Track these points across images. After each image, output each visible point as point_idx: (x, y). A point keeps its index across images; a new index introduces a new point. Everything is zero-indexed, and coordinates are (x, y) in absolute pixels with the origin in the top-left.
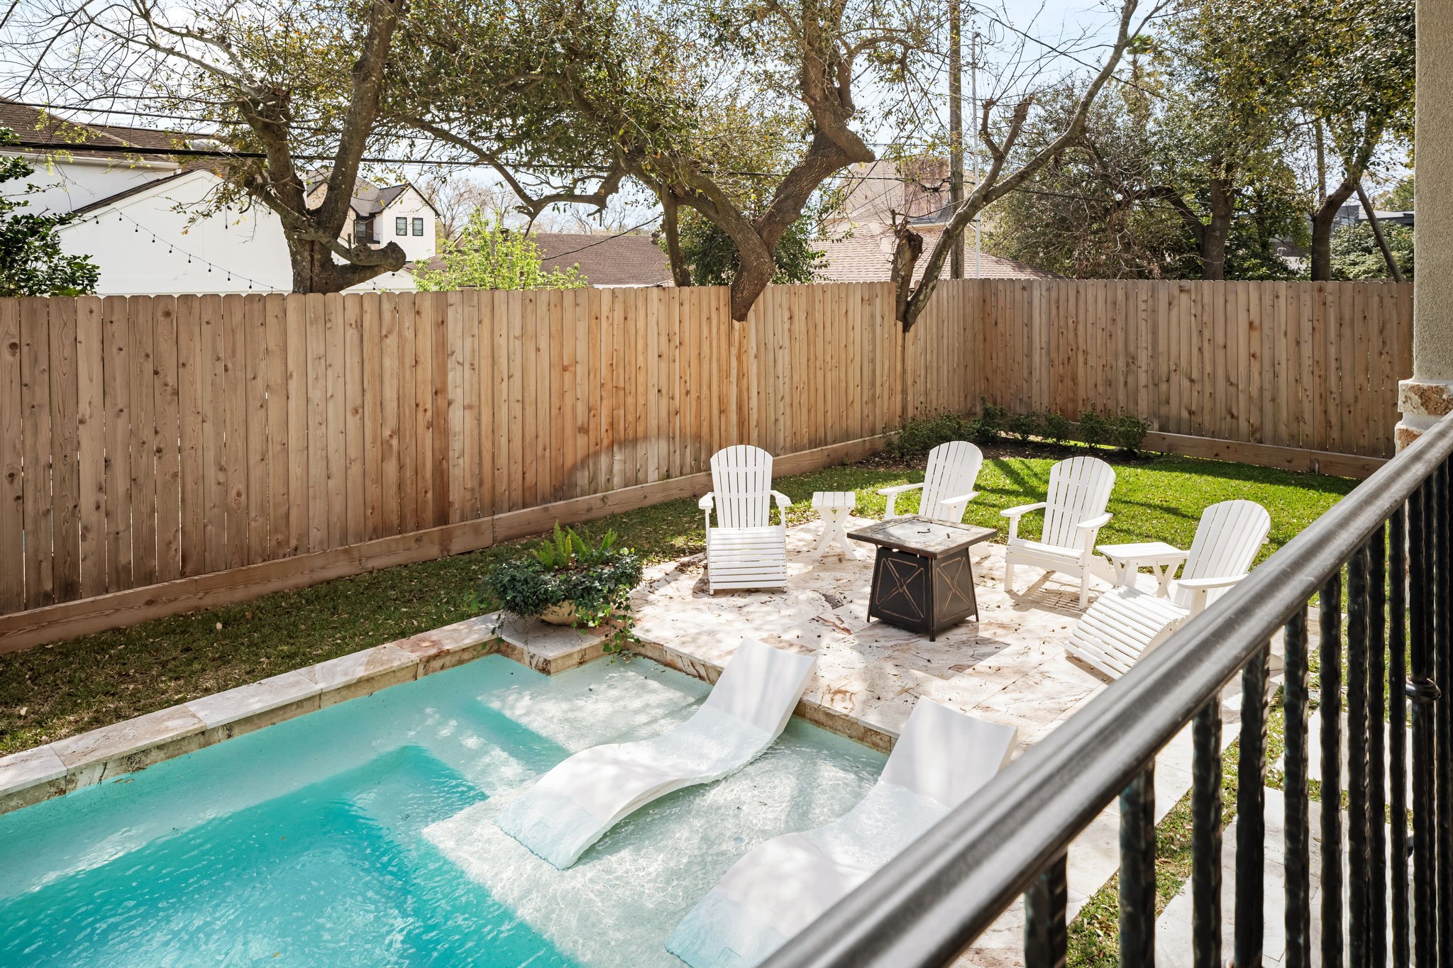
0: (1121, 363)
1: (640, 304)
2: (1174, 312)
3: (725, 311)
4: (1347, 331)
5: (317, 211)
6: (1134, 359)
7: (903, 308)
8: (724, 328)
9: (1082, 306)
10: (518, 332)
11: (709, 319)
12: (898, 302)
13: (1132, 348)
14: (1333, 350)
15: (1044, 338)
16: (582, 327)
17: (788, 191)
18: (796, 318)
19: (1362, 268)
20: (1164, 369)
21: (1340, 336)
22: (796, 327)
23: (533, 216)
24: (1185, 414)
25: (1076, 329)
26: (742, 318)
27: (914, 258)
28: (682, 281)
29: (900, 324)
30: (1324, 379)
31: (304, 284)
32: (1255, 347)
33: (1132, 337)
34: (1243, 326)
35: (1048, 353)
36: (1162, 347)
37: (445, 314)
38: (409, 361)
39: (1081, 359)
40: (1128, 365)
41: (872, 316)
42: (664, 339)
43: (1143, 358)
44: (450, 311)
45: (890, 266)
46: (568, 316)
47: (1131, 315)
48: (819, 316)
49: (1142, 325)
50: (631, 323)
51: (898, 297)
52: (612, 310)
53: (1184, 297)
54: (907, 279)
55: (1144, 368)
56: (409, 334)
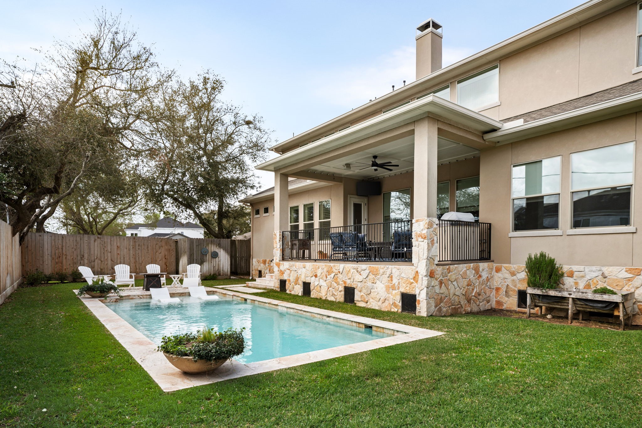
0: (79, 258)
2: (96, 244)
6: (83, 256)
13: (82, 253)
15: (49, 251)
20: (93, 259)
24: (99, 270)
25: (62, 249)
30: (135, 259)
32: (119, 252)
33: (82, 250)
34: (116, 247)
35: (51, 256)
36: (92, 252)
39: (64, 257)
40: (81, 258)
43: (86, 256)
47: (82, 245)
49: (86, 247)
53: (99, 239)
55: (86, 258)
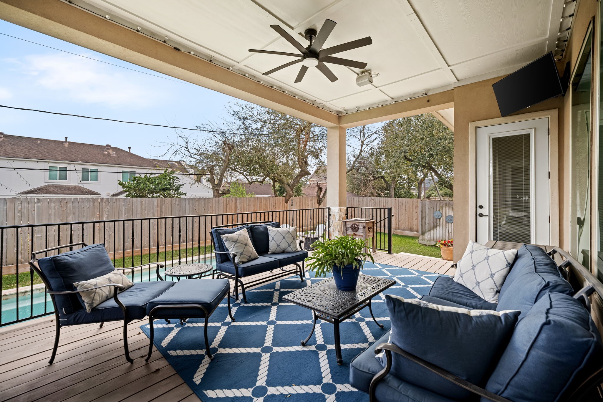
1: (269, 200)
2: (371, 203)
3: (284, 202)
4: (400, 207)
5: (217, 184)
7: (318, 202)
8: (283, 205)
9: (354, 202)
10: (248, 205)
11: (281, 203)
12: (318, 201)
14: (397, 212)
16: (258, 204)
17: (295, 180)
18: (297, 204)
19: (434, 194)
21: (399, 208)
22: (297, 205)
23: (250, 185)
26: (287, 203)
27: (321, 192)
28: (276, 196)
29: (318, 205)
31: (215, 196)
37: (236, 202)
38: (231, 209)
41: (312, 203)
42: (273, 206)
44: (237, 201)
45: (316, 193)
46: (256, 202)
48: (302, 203)
50: (267, 204)
51: (318, 199)
52: (264, 201)
53: (372, 200)
54: (319, 197)
56: (231, 204)
